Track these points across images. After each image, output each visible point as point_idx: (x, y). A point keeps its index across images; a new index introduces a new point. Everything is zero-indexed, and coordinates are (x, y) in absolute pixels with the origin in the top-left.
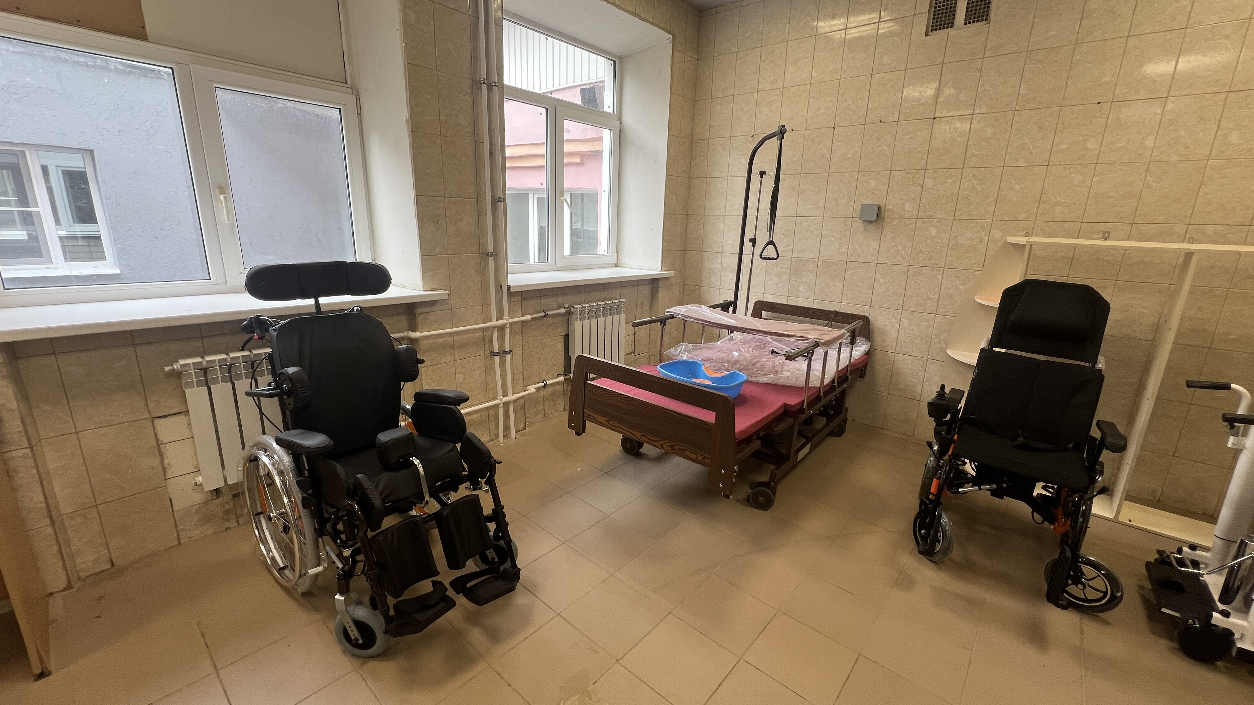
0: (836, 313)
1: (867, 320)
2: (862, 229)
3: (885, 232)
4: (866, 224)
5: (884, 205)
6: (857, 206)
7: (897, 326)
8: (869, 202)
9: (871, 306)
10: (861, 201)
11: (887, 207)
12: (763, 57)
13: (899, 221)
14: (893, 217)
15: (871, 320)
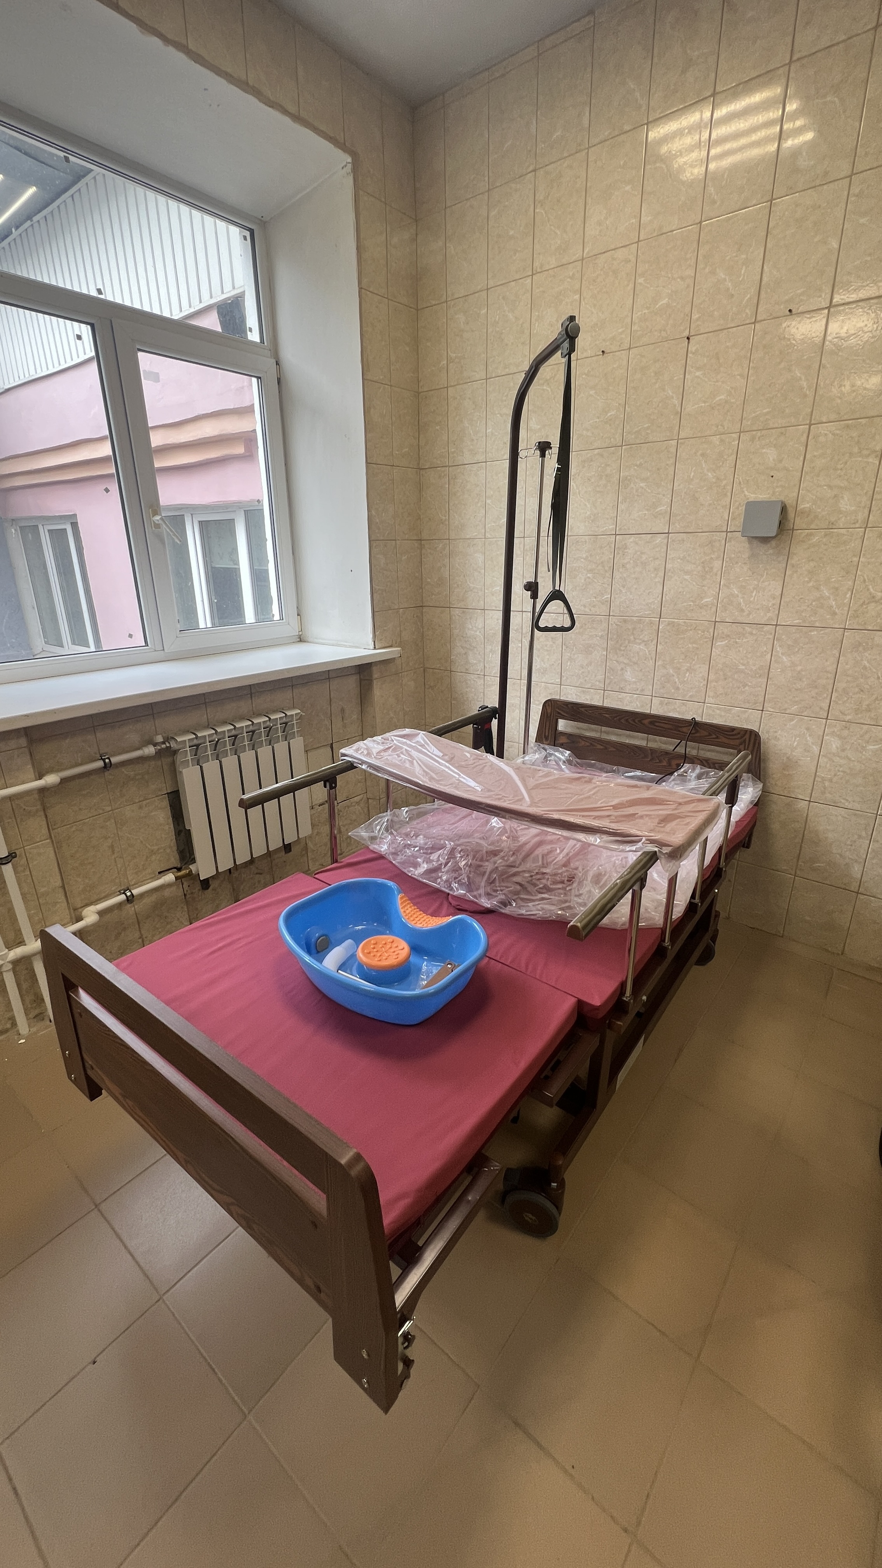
0: (694, 724)
1: (755, 740)
2: (746, 555)
3: (794, 561)
4: (755, 542)
5: (795, 503)
6: (738, 508)
7: (816, 749)
8: (762, 496)
9: (762, 710)
10: (745, 496)
11: (801, 507)
12: (540, 197)
13: (826, 535)
14: (813, 526)
15: (763, 736)
